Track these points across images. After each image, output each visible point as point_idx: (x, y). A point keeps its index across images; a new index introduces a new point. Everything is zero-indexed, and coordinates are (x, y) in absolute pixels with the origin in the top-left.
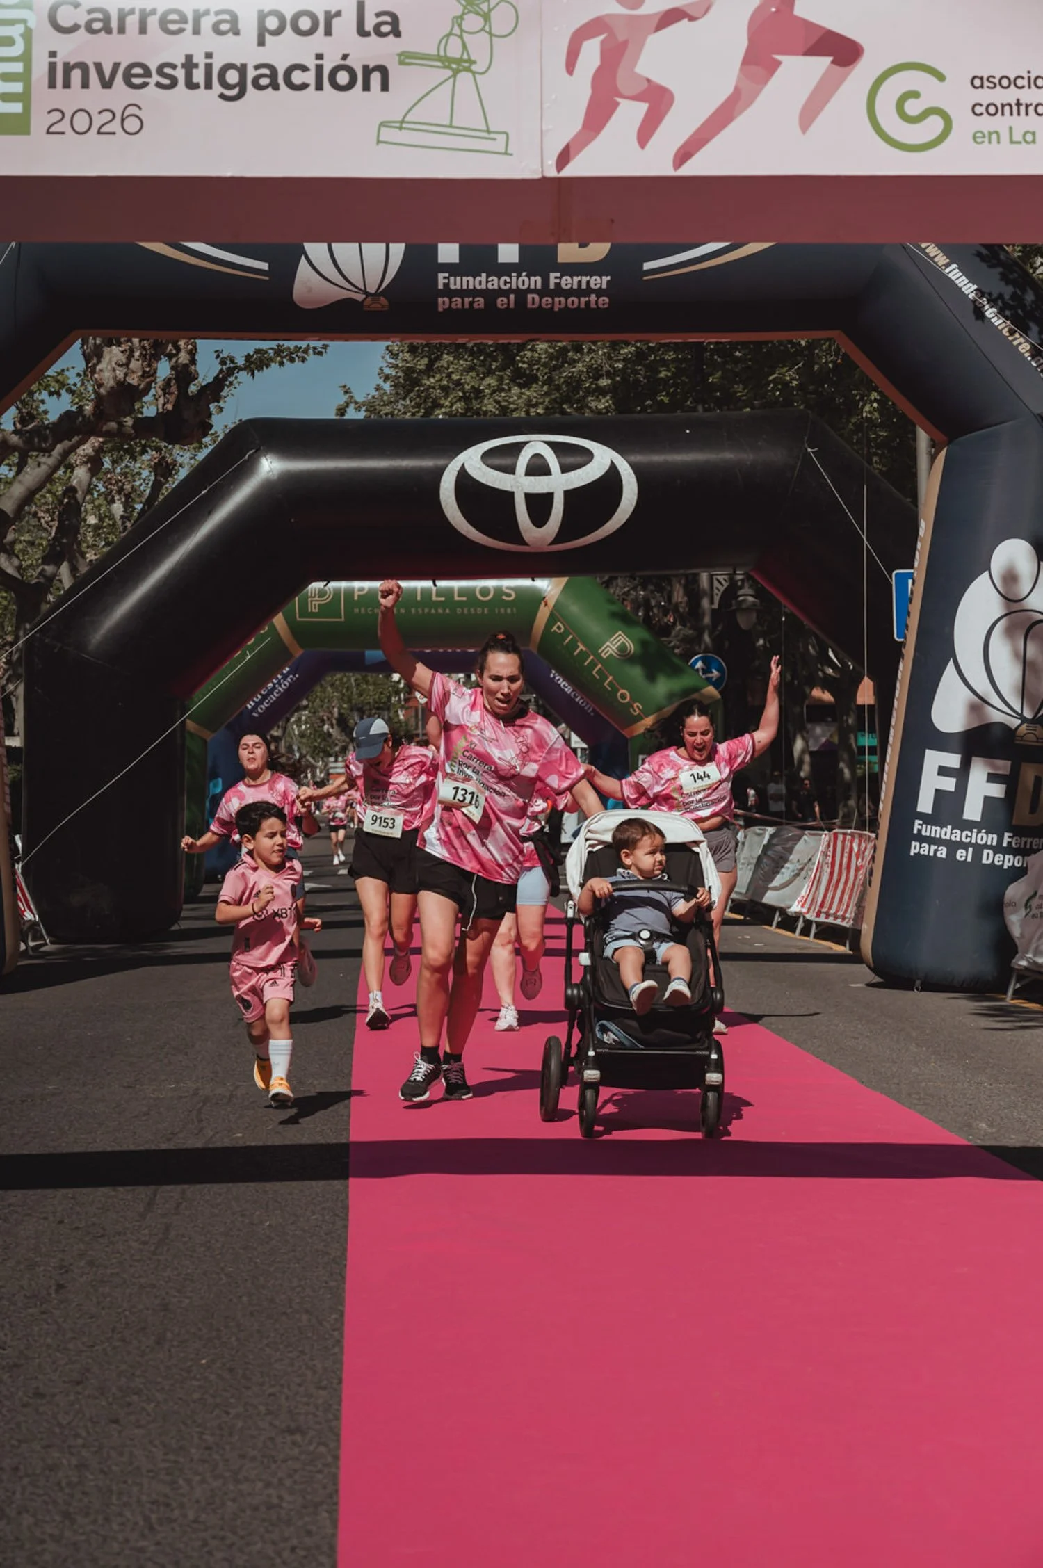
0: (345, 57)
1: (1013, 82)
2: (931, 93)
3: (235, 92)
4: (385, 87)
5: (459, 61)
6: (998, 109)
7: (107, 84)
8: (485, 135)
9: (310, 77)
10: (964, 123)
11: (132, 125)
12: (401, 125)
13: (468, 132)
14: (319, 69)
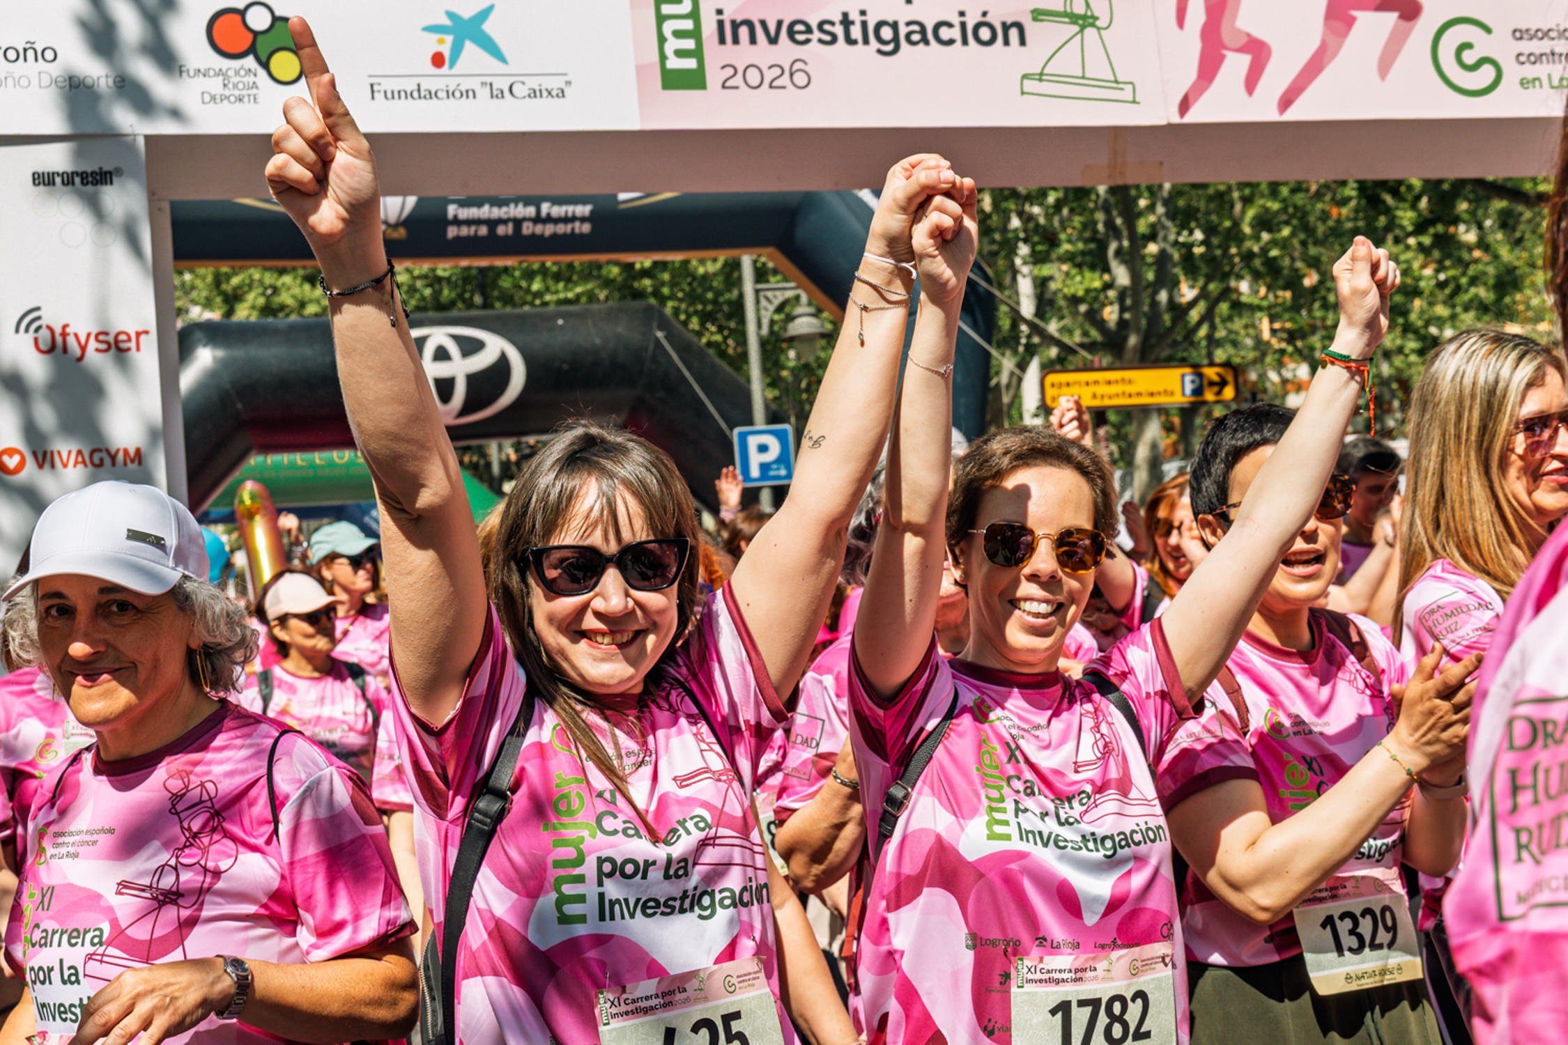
0: (985, 14)
1: (1546, 34)
2: (1483, 46)
3: (890, 48)
4: (1023, 42)
5: (1084, 17)
6: (1535, 59)
7: (773, 40)
8: (1114, 85)
9: (955, 33)
10: (1512, 72)
11: (800, 79)
12: (1040, 77)
13: (1099, 83)
14: (963, 25)
